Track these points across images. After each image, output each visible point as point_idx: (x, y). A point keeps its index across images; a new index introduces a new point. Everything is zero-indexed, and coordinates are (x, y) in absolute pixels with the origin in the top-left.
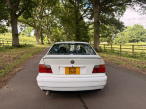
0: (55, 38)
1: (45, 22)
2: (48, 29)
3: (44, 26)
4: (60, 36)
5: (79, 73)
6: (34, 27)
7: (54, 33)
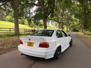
0: (72, 28)
1: (66, 18)
2: (67, 22)
3: (64, 21)
4: (76, 26)
5: (33, 46)
6: (58, 22)
7: (72, 24)
